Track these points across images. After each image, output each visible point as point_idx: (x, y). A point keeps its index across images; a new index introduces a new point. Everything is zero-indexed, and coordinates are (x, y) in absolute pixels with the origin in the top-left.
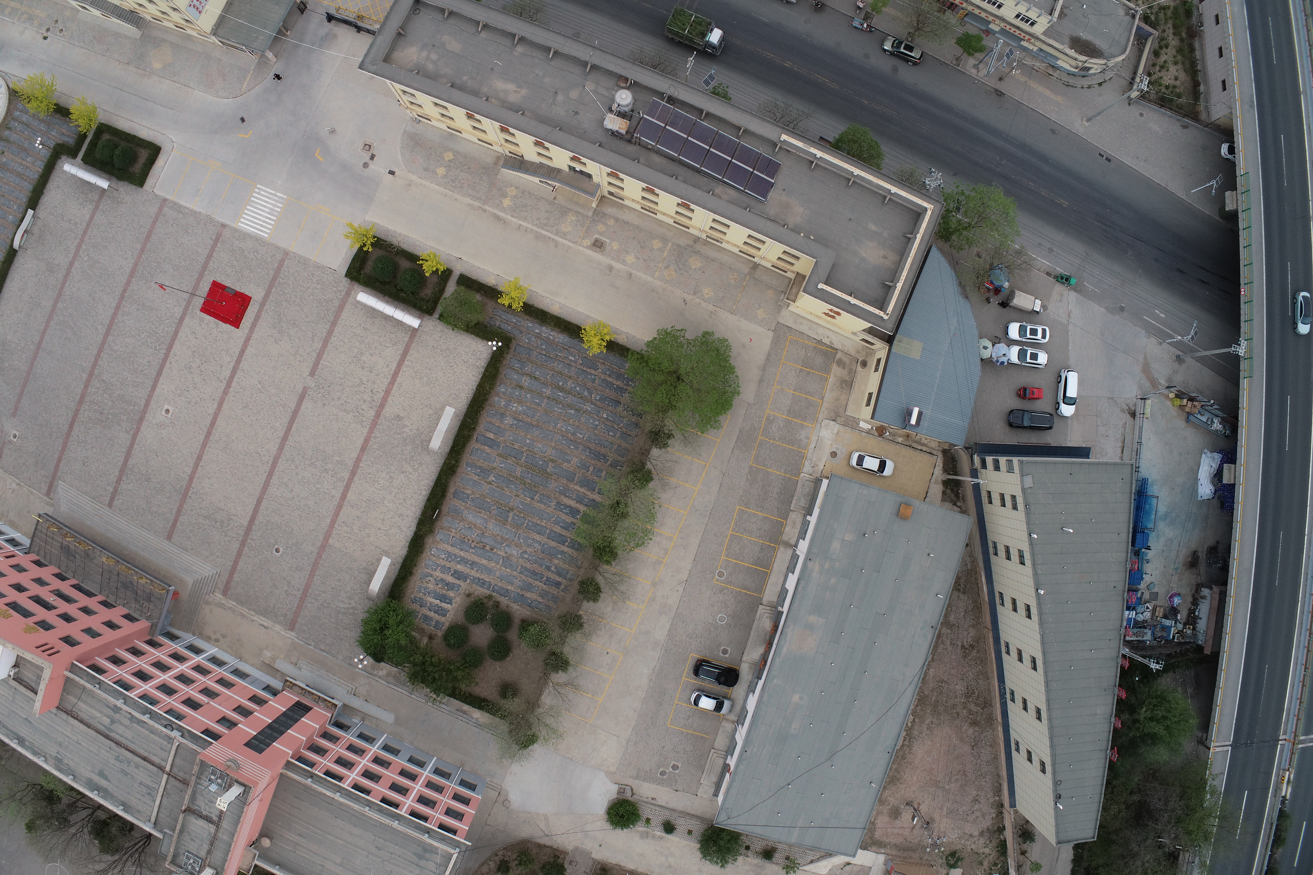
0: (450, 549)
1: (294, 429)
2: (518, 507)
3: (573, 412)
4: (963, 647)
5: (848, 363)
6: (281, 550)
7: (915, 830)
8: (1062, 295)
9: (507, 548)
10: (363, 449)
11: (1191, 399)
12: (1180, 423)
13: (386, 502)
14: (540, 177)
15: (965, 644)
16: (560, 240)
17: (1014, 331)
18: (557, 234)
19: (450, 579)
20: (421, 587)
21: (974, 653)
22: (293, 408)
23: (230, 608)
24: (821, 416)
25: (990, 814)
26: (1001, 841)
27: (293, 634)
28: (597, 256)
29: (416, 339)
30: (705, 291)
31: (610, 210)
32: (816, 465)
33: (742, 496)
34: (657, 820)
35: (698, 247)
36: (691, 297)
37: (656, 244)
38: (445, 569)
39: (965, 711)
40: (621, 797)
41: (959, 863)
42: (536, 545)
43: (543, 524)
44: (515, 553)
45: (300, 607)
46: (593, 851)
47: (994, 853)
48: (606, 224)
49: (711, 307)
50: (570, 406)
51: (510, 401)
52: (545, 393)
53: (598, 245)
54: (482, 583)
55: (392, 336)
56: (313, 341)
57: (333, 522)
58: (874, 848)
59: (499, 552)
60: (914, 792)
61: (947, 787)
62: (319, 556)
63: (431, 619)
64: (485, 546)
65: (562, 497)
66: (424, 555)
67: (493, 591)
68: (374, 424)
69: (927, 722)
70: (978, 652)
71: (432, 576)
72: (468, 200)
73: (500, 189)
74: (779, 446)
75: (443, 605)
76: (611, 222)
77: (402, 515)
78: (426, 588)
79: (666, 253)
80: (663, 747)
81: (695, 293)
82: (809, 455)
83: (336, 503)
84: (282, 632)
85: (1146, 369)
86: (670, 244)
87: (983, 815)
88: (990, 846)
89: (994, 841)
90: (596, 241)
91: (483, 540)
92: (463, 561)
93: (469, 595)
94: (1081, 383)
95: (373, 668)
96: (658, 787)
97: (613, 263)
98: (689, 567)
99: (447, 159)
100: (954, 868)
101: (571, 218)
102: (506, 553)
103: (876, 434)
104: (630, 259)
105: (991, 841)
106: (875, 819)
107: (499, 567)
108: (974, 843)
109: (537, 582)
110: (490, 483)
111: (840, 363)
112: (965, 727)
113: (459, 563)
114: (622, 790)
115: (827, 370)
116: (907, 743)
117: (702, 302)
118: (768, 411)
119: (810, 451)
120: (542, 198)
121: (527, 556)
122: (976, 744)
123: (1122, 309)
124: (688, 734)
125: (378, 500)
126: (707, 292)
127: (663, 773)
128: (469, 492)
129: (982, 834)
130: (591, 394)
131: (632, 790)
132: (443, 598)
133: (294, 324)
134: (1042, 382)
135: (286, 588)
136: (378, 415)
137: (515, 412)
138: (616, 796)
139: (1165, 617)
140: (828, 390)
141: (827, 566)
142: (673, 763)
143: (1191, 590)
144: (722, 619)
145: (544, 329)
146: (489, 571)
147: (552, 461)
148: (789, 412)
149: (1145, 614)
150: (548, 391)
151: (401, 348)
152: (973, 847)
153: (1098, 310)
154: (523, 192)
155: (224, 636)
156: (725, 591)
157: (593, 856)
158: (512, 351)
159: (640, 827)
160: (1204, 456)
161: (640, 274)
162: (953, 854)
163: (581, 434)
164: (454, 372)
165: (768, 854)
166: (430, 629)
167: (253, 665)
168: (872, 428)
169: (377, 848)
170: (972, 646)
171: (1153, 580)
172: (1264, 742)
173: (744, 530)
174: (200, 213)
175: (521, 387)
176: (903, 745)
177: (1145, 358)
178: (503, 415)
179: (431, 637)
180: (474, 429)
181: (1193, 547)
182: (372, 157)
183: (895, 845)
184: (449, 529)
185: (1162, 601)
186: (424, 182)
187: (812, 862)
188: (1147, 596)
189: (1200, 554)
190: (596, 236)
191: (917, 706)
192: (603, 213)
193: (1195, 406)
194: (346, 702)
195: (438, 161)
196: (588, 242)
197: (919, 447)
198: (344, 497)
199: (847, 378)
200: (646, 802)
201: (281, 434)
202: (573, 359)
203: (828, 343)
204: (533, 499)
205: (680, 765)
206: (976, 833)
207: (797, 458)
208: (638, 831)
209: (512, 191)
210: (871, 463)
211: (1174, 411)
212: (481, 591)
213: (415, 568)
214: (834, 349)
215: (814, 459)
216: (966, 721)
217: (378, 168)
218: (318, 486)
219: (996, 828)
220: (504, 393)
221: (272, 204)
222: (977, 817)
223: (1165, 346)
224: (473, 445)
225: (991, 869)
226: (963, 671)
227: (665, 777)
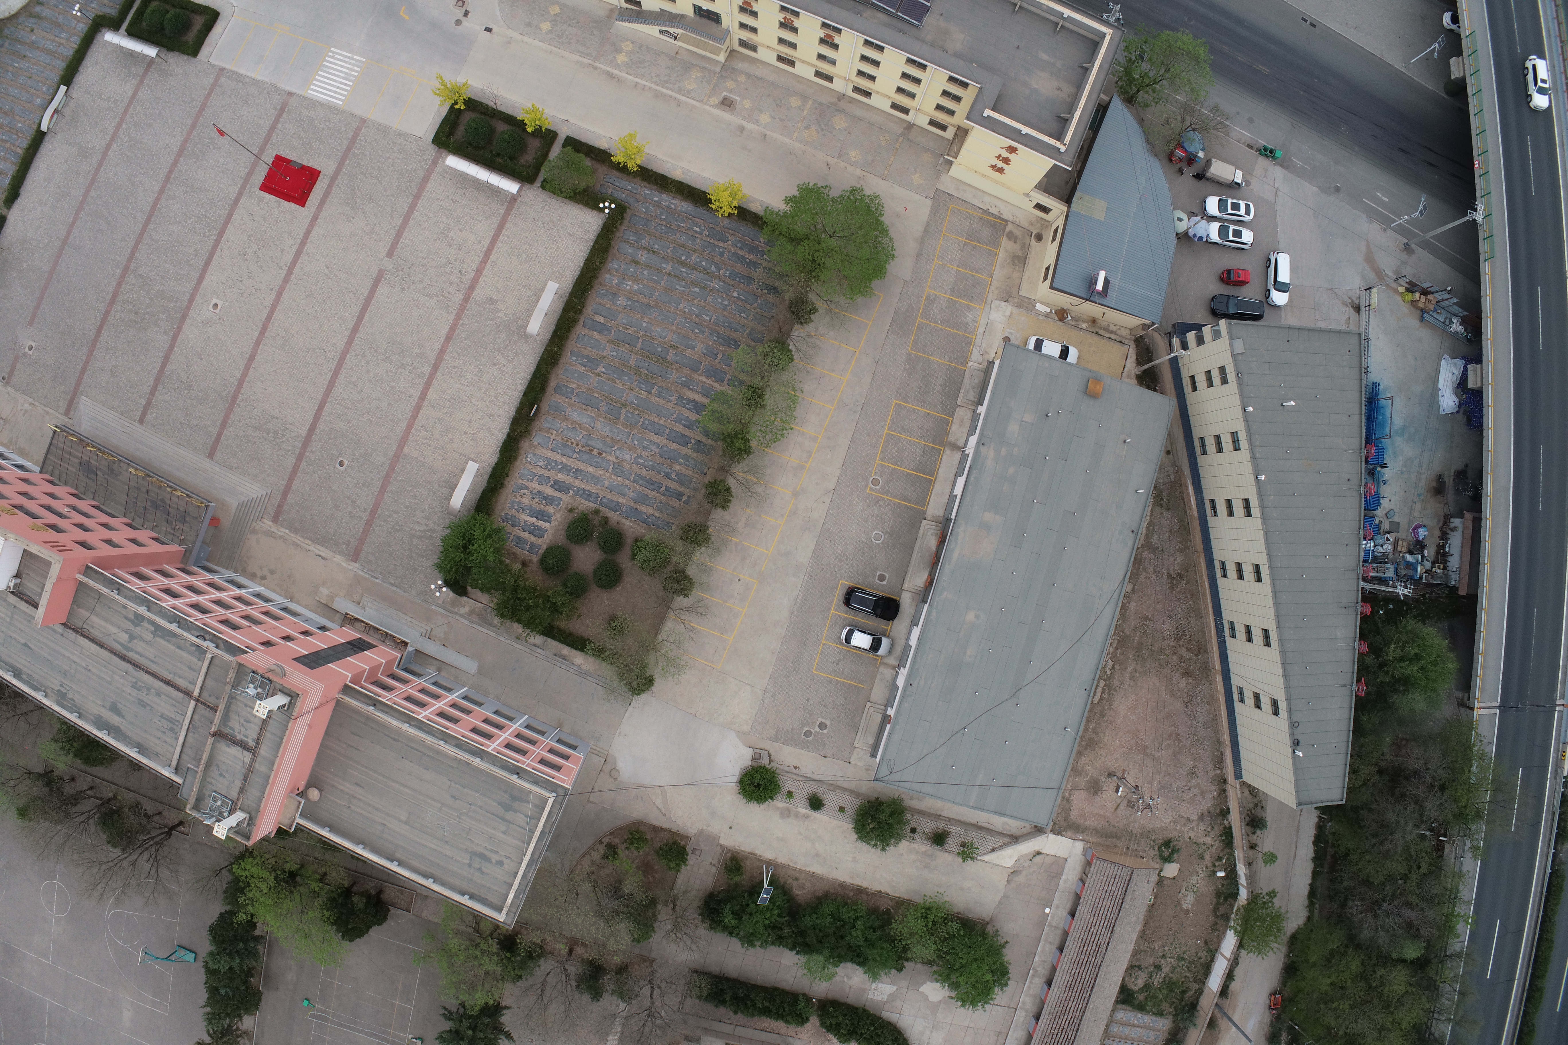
0: (549, 454)
1: (366, 319)
2: (632, 402)
3: (697, 290)
4: (1169, 576)
5: (1020, 237)
6: (346, 462)
7: (1119, 811)
8: (1266, 170)
9: (618, 452)
10: (448, 339)
11: (1425, 293)
12: (1413, 322)
13: (473, 400)
14: (661, 25)
15: (1172, 572)
16: (683, 98)
17: (1212, 205)
18: (679, 91)
19: (549, 491)
20: (513, 502)
21: (1183, 584)
22: (366, 294)
23: (281, 537)
24: (990, 297)
25: (1211, 791)
26: (1225, 828)
27: (357, 565)
28: (725, 115)
29: (514, 211)
30: (852, 154)
31: (740, 65)
32: (987, 353)
33: (899, 388)
34: (802, 791)
35: (843, 105)
36: (835, 160)
37: (795, 102)
38: (543, 480)
39: (1175, 657)
40: (755, 765)
41: (1175, 856)
42: (653, 448)
43: (662, 422)
44: (628, 457)
45: (366, 531)
46: (722, 835)
47: (1217, 844)
48: (737, 81)
49: (859, 172)
50: (694, 284)
51: (624, 279)
52: (665, 269)
53: (727, 103)
54: (587, 495)
55: (486, 208)
56: (392, 217)
57: (410, 426)
58: (1069, 833)
59: (608, 458)
60: (1117, 760)
61: (1157, 755)
62: (392, 468)
63: (525, 541)
64: (592, 451)
65: (685, 390)
66: (518, 463)
67: (601, 505)
68: (462, 309)
69: (1130, 669)
70: (1188, 583)
71: (527, 488)
72: (577, 57)
73: (614, 44)
74: (942, 330)
75: (541, 524)
76: (742, 78)
77: (493, 415)
78: (519, 503)
79: (805, 112)
80: (808, 700)
81: (840, 156)
82: (978, 341)
83: (414, 404)
84: (344, 564)
85: (1370, 259)
86: (810, 102)
87: (1203, 793)
88: (1212, 834)
89: (1216, 828)
90: (725, 99)
91: (589, 443)
92: (565, 469)
93: (571, 510)
94: (1294, 269)
95: (454, 604)
96: (802, 751)
97: (745, 123)
98: (838, 473)
99: (552, 13)
100: (1169, 862)
101: (696, 74)
102: (617, 458)
103: (1056, 318)
104: (764, 118)
105: (1213, 828)
106: (1070, 795)
107: (608, 475)
108: (1193, 829)
109: (653, 493)
110: (599, 375)
111: (1011, 236)
112: (1176, 677)
113: (560, 471)
114: (757, 756)
115: (996, 244)
116: (1105, 696)
117: (848, 167)
118: (928, 289)
119: (979, 336)
120: (663, 53)
121: (642, 461)
122: (1190, 701)
123: (1338, 189)
124: (838, 682)
125: (465, 398)
126: (854, 154)
127: (807, 734)
128: (574, 386)
129: (1201, 817)
130: (719, 269)
131: (770, 755)
132: (541, 515)
133: (370, 199)
134: (1249, 264)
135: (350, 509)
136: (467, 299)
137: (630, 292)
138: (750, 763)
139: (1410, 552)
140: (998, 267)
141: (1004, 451)
142: (820, 720)
143: (1438, 523)
144: (877, 537)
145: (664, 196)
146: (596, 480)
147: (673, 347)
148: (953, 291)
149: (1385, 547)
150: (669, 268)
151: (496, 221)
152: (1192, 835)
153: (1310, 189)
154: (640, 48)
155: (272, 572)
156: (881, 503)
157: (722, 841)
158: (626, 222)
159: (780, 803)
160: (1443, 361)
161: (776, 135)
162: (1167, 843)
163: (707, 315)
164: (558, 247)
165: (939, 839)
166: (523, 553)
167: (306, 607)
168: (1051, 311)
169: (453, 797)
170: (1179, 575)
171: (1392, 507)
172: (1538, 706)
173: (903, 429)
174: (263, 82)
175: (637, 263)
176: (1101, 699)
177: (1368, 246)
178: (615, 296)
179: (524, 564)
180: (580, 312)
181: (1437, 468)
182: (466, 14)
183: (1095, 829)
184: (548, 430)
185: (1404, 534)
186: (526, 39)
187: (993, 850)
188: (1386, 526)
189: (1446, 479)
190: (725, 93)
191: (1117, 648)
192: (733, 69)
193: (1430, 301)
194: (419, 648)
195: (543, 15)
196: (716, 100)
197: (1108, 335)
198: (423, 395)
199: (1020, 253)
200: (788, 772)
201: (351, 325)
202: (698, 230)
203: (996, 213)
204: (649, 392)
205: (828, 723)
206: (1194, 817)
207: (964, 344)
208: (778, 808)
209: (627, 46)
210: (1052, 349)
211: (1405, 309)
212: (586, 505)
213: (508, 479)
214: (1003, 220)
215: (984, 345)
216: (1177, 670)
217: (473, 25)
218: (393, 384)
219: (1218, 811)
220: (617, 271)
221: (347, 68)
222: (1195, 796)
223: (1390, 232)
224: (579, 330)
225: (1214, 866)
226: (1170, 606)
227: (810, 739)
